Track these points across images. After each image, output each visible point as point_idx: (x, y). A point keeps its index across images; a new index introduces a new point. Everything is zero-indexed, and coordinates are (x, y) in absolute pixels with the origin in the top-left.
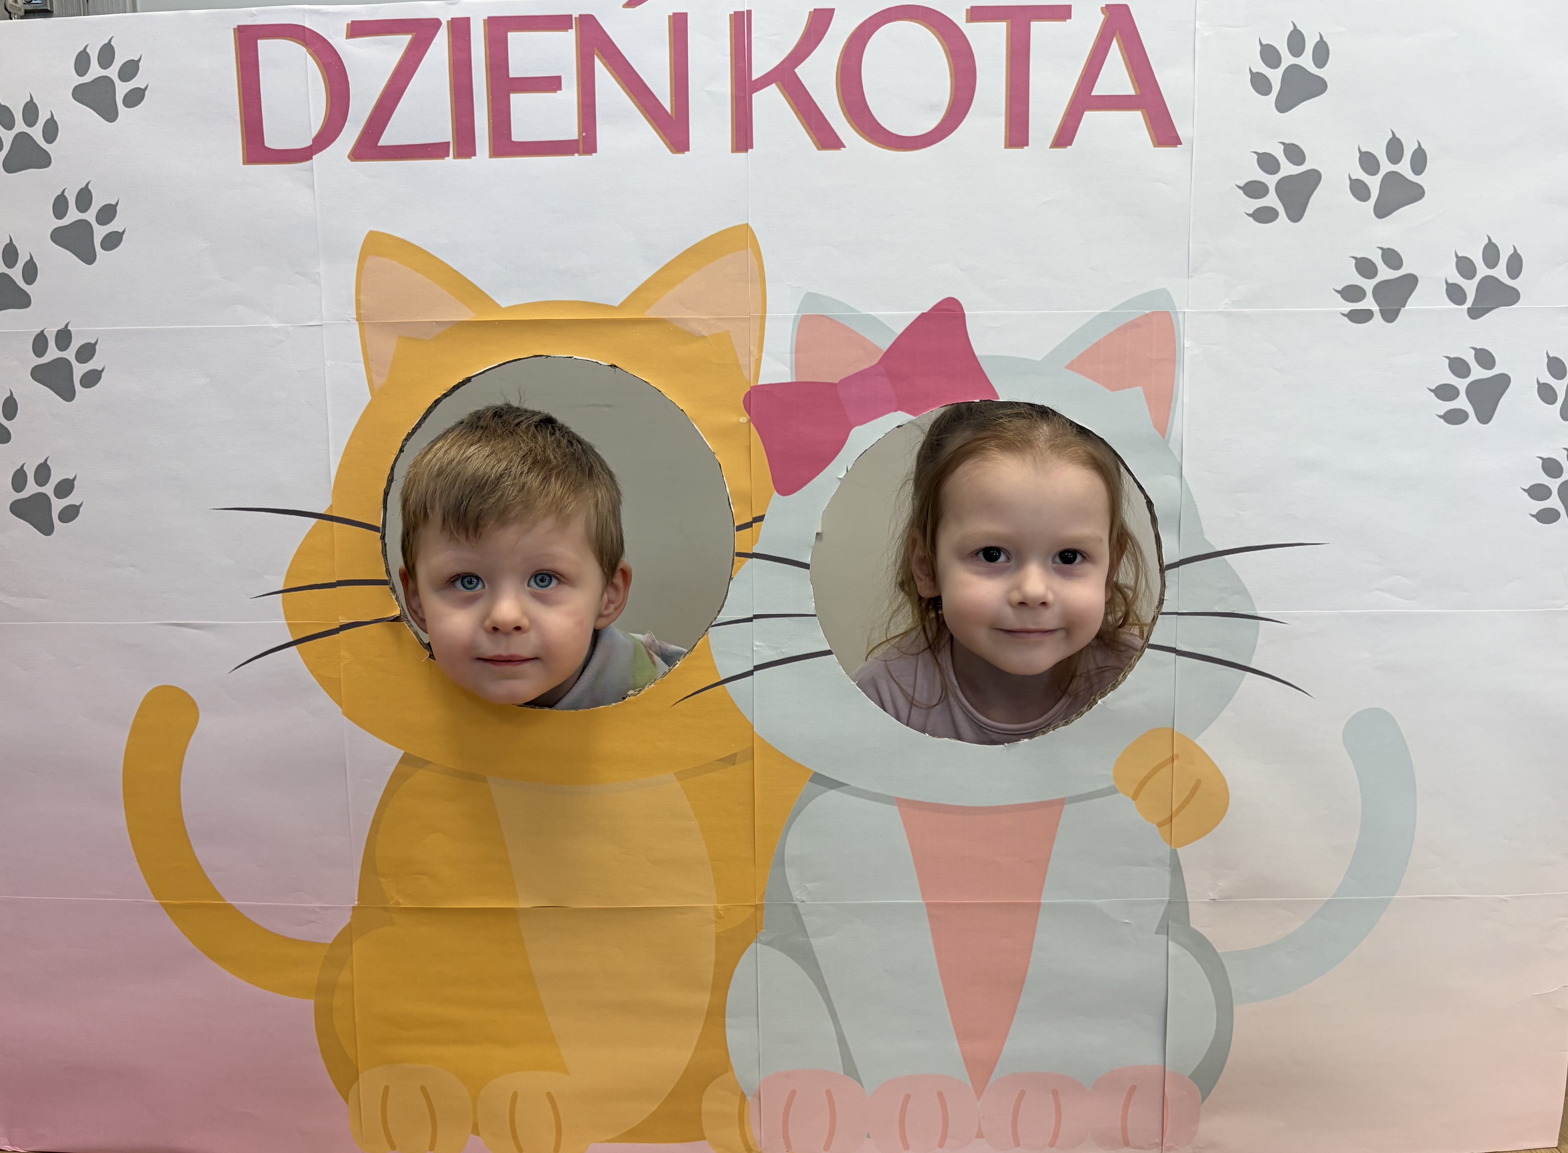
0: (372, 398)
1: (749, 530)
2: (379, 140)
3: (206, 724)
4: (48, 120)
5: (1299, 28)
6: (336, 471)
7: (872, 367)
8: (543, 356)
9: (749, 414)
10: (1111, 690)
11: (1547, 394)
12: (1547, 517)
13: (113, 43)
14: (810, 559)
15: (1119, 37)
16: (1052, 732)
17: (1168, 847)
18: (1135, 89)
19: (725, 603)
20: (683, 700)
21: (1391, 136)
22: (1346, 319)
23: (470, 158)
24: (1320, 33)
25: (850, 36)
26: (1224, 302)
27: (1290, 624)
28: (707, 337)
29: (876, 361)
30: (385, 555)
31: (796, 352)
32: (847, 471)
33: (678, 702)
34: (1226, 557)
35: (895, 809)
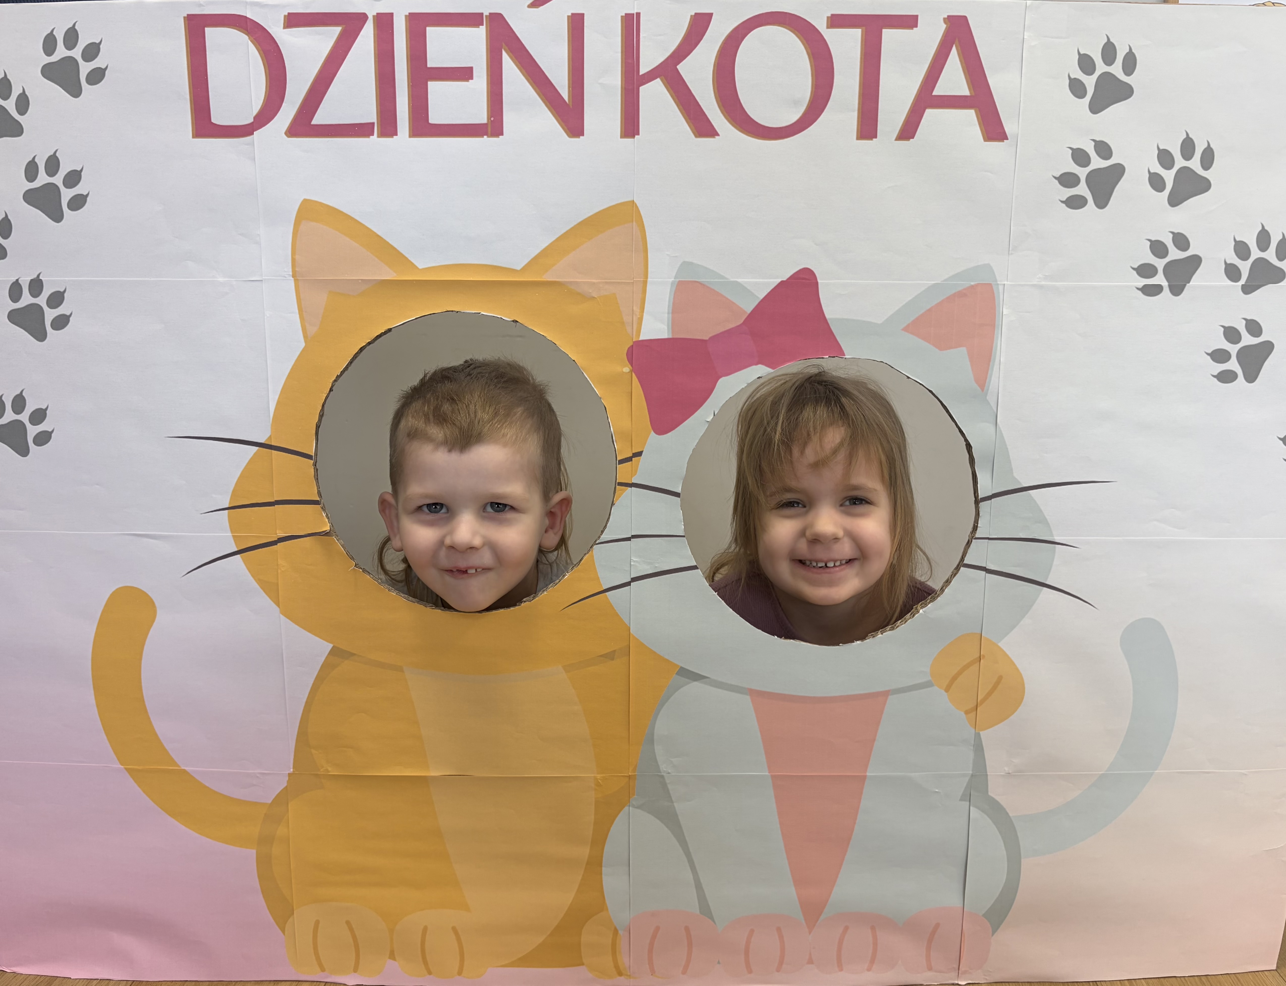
0: (306, 344)
1: (629, 463)
2: (312, 120)
4: (20, 94)
5: (1112, 40)
7: (738, 326)
8: (455, 311)
10: (931, 601)
13: (76, 27)
14: (681, 489)
15: (958, 45)
16: (880, 635)
17: (973, 731)
18: (970, 90)
20: (570, 605)
21: (1185, 136)
22: (1140, 292)
23: (393, 137)
24: (1129, 46)
25: (725, 38)
26: (1038, 276)
27: (1081, 548)
28: (596, 298)
29: (742, 321)
30: (317, 479)
31: (673, 313)
32: (714, 415)
33: (567, 607)
34: (1031, 492)
35: (748, 698)
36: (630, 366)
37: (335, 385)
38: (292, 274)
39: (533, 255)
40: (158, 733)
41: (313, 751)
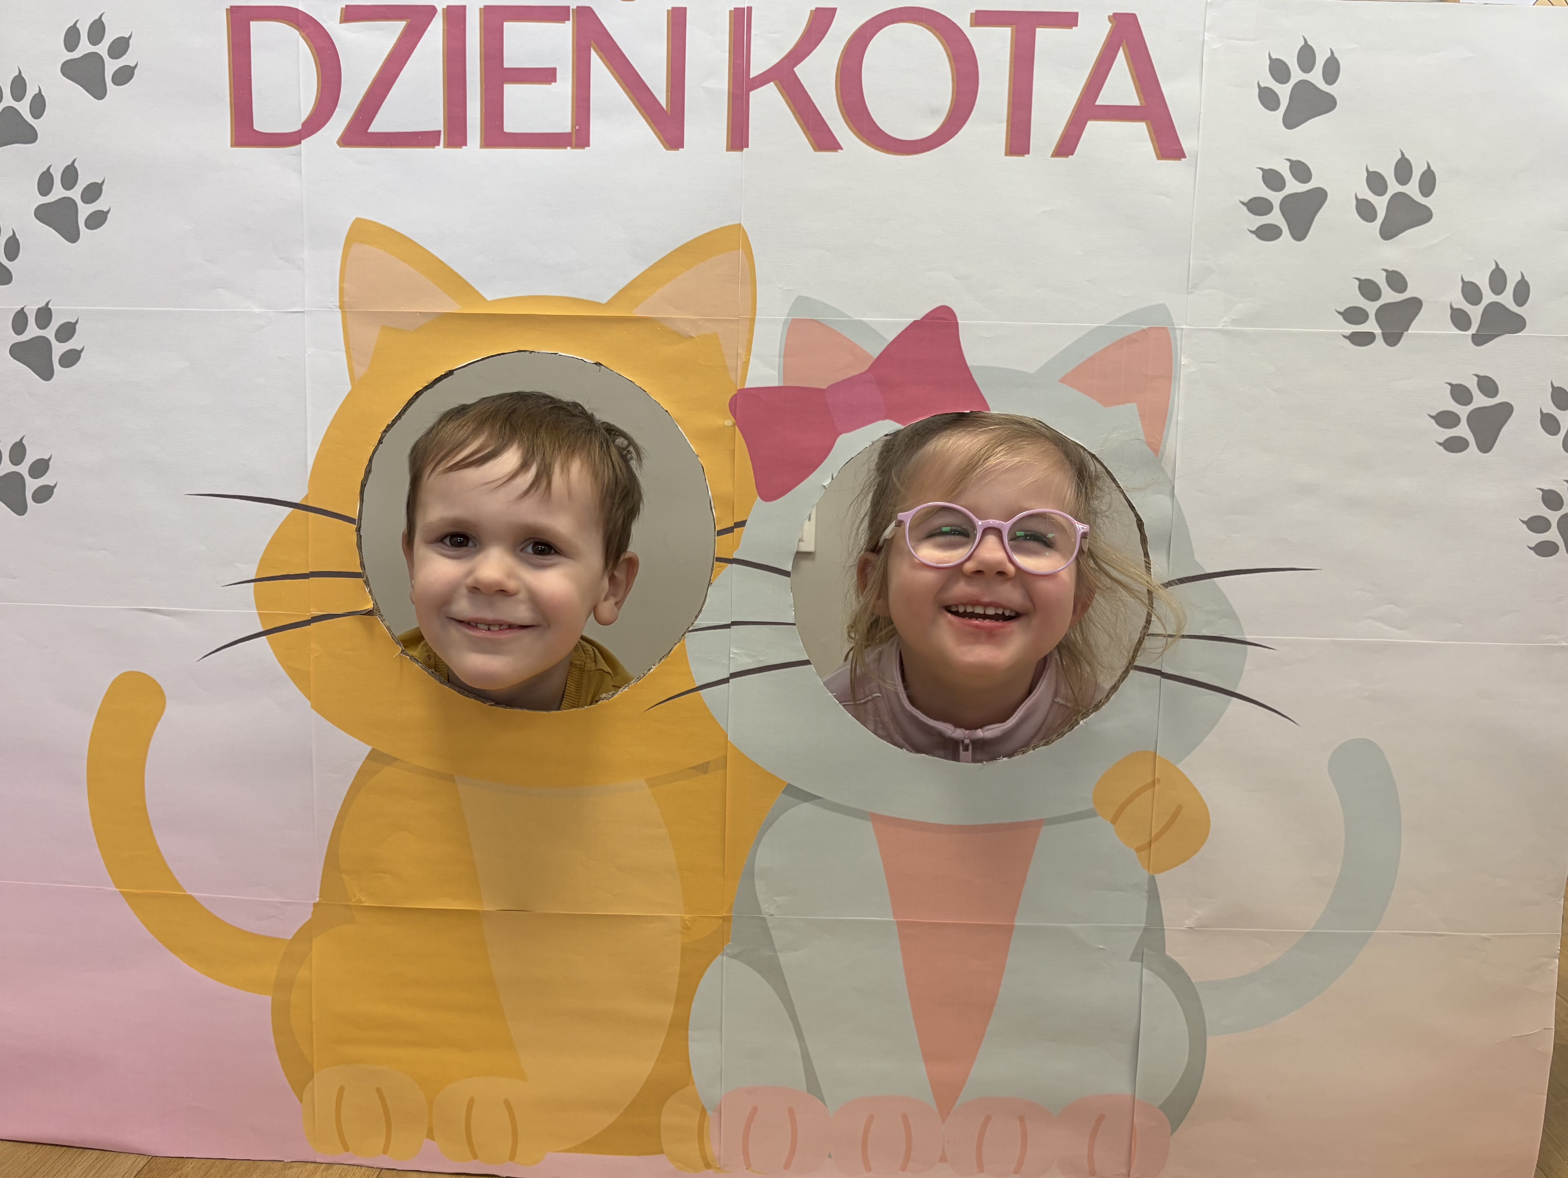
0: (352, 387)
1: (730, 535)
2: (369, 126)
3: (172, 712)
4: (36, 95)
5: (1310, 43)
6: (313, 459)
7: (862, 374)
8: (528, 351)
9: (734, 416)
10: (1094, 711)
11: (1550, 424)
12: (1546, 549)
13: (103, 19)
14: (791, 567)
15: (1126, 47)
16: (1032, 751)
17: (1146, 873)
18: (1140, 100)
19: (703, 608)
20: (656, 705)
21: (1400, 156)
22: (1347, 341)
23: (461, 148)
24: (1331, 50)
25: (851, 37)
26: (1223, 320)
27: (1278, 650)
28: (694, 338)
29: (866, 368)
30: (360, 547)
31: (785, 356)
32: (832, 479)
33: (652, 707)
34: (1216, 579)
35: (869, 824)
36: (733, 419)
37: (385, 436)
38: (340, 305)
39: (622, 286)
40: (161, 849)
41: (345, 877)
